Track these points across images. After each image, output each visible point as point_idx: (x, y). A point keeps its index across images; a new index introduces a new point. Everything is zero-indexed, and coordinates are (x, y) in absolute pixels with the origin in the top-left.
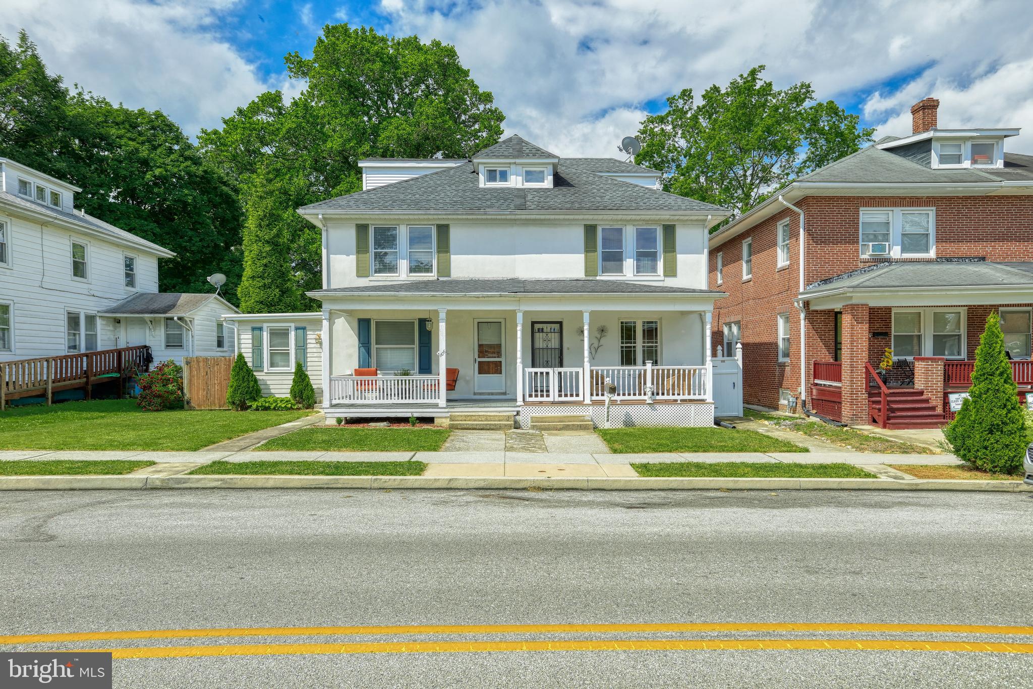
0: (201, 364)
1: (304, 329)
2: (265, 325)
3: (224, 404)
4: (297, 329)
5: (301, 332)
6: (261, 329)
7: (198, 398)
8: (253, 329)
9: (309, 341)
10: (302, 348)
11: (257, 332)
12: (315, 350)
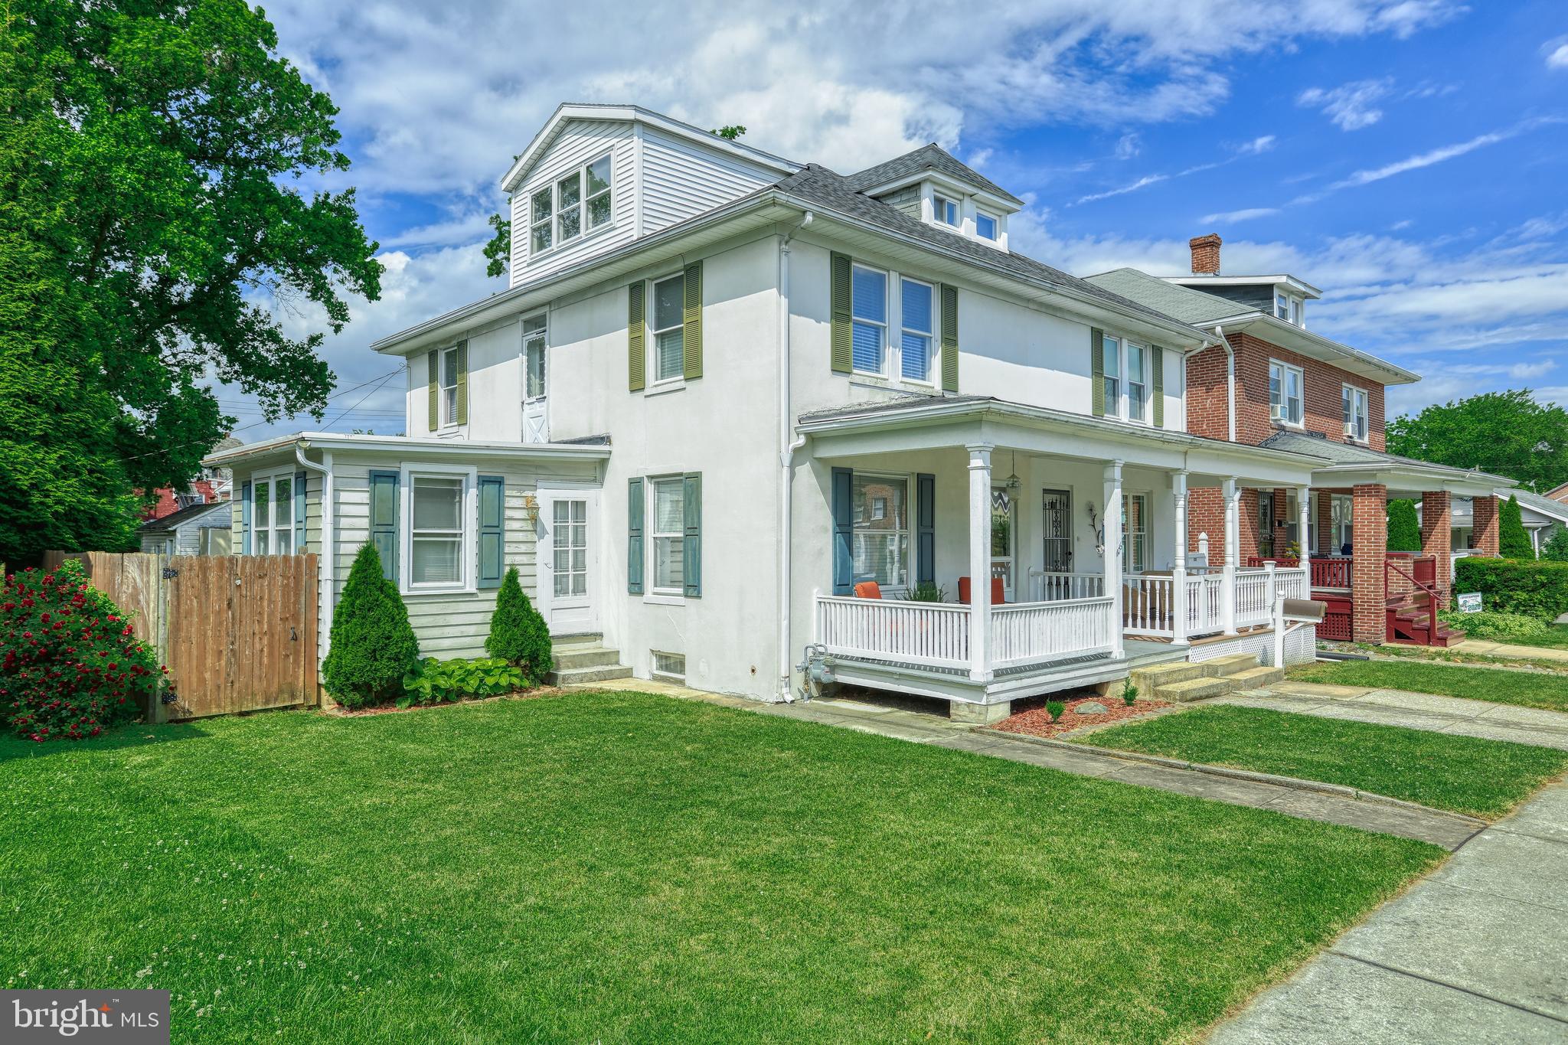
0: (212, 577)
1: (499, 482)
2: (406, 469)
3: (281, 691)
4: (483, 481)
5: (491, 489)
6: (394, 478)
7: (202, 681)
8: (375, 477)
9: (508, 513)
10: (492, 530)
11: (385, 487)
12: (520, 536)
